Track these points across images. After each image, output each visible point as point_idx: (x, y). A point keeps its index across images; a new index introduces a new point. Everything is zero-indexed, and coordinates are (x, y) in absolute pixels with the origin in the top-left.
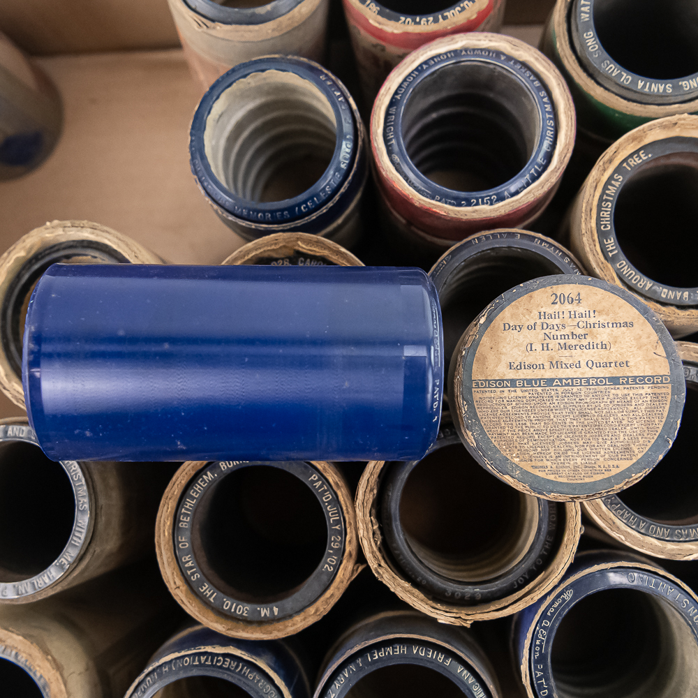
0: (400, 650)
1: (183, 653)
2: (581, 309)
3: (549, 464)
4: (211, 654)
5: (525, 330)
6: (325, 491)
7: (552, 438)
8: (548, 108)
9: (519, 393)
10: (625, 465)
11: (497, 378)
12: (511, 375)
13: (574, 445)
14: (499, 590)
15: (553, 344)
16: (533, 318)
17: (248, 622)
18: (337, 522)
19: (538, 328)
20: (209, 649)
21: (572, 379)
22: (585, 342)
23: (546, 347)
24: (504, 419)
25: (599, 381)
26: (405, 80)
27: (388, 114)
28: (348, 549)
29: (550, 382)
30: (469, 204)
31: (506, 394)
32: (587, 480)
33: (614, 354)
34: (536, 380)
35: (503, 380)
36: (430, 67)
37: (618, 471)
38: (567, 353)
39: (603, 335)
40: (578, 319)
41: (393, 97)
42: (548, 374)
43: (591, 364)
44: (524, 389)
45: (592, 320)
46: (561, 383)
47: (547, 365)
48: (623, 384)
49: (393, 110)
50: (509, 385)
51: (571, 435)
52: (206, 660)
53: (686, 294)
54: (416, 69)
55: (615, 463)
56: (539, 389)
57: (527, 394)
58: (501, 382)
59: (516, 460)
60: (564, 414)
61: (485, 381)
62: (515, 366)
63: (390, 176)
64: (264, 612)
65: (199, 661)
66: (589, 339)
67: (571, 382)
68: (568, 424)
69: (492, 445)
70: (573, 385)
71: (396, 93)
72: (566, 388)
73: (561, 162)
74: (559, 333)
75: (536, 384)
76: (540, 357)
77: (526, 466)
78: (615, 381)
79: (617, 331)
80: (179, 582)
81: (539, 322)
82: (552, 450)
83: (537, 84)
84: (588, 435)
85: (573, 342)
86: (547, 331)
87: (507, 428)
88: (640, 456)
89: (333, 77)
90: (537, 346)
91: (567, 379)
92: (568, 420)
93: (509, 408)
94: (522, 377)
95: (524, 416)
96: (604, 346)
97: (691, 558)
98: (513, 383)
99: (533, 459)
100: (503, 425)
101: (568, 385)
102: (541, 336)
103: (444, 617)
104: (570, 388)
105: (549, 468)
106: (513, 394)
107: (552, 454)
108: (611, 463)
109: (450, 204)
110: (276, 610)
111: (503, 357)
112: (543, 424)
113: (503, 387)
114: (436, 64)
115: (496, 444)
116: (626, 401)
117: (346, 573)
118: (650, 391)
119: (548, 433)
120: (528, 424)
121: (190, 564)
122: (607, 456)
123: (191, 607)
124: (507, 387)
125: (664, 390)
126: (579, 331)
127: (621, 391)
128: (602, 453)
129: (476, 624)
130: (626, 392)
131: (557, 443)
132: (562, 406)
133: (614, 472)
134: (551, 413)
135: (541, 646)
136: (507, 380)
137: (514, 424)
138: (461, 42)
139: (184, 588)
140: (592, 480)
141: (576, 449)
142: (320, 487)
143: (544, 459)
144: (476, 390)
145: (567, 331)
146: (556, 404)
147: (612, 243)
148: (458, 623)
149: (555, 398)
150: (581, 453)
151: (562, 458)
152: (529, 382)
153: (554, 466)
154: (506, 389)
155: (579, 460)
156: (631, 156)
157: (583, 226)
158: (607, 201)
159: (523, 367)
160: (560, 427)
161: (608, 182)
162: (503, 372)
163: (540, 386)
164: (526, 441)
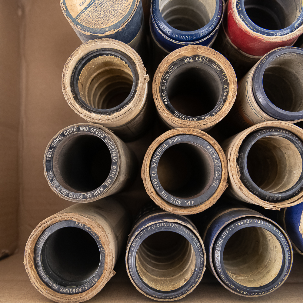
3: (113, 19)
7: (108, 12)
9: (89, 10)
11: (80, 12)
12: (83, 7)
13: (115, 8)
24: (92, 20)
31: (86, 13)
32: (126, 13)
34: (90, 2)
35: (82, 11)
37: (132, 3)
44: (89, 7)
50: (85, 10)
51: (112, 7)
55: (129, 2)
56: (93, 4)
57: (91, 8)
58: (82, 12)
59: (105, 26)
60: (105, 3)
61: (78, 15)
62: (82, 4)
68: (109, 5)
69: (95, 29)
75: (91, 3)
77: (109, 25)
82: (111, 15)
84: (116, 2)
87: (95, 21)
92: (108, 4)
93: (90, 16)
94: (86, 5)
95: (96, 14)
98: (85, 9)
99: (108, 22)
100: (93, 22)
105: (114, 20)
106: (88, 12)
107: (112, 16)
108: (128, 3)
111: (76, 5)
112: (103, 11)
113: (84, 12)
115: (96, 28)
119: (106, 12)
120: (99, 15)
122: (126, 2)
128: (124, 3)
131: (111, 12)
132: (103, 2)
133: (131, 4)
134: (102, 6)
136: (83, 10)
137: (95, 18)
141: (117, 9)
143: (111, 19)
144: (78, 19)
146: (101, 3)
149: (99, 2)
150: (119, 8)
151: (115, 14)
152: (89, 4)
153: (115, 18)
154: (85, 12)
155: (120, 11)
159: (84, 2)
160: (108, 8)
162: (80, 8)
163: (93, 3)
164: (102, 20)
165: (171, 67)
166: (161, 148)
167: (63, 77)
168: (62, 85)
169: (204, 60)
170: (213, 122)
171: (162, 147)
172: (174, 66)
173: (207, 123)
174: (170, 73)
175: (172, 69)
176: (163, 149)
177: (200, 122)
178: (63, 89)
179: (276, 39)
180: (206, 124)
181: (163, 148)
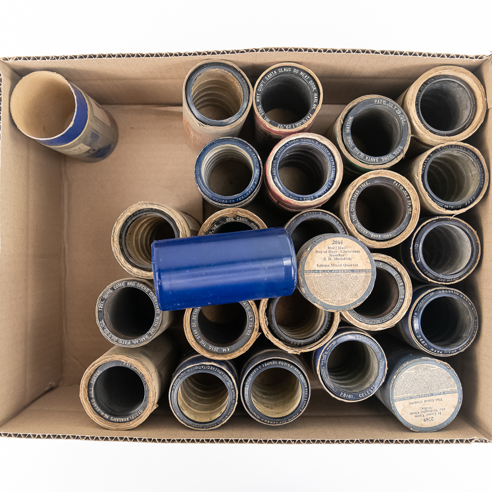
0: (274, 363)
1: (195, 365)
2: (342, 246)
3: (330, 299)
4: (205, 365)
5: (323, 253)
6: (247, 306)
7: (331, 291)
8: (333, 163)
9: (320, 275)
10: (355, 300)
12: (318, 268)
13: (338, 293)
14: (310, 341)
15: (332, 258)
16: (326, 249)
17: (218, 354)
18: (251, 318)
19: (328, 252)
20: (204, 363)
22: (343, 257)
23: (330, 259)
24: (315, 284)
25: (348, 271)
26: (279, 150)
27: (273, 163)
28: (255, 327)
29: (331, 271)
30: (303, 200)
31: (316, 275)
33: (353, 262)
34: (326, 270)
36: (289, 145)
37: (353, 302)
38: (337, 261)
39: (350, 255)
40: (341, 250)
41: (275, 156)
42: (330, 268)
43: (345, 265)
44: (322, 273)
45: (346, 250)
46: (335, 271)
47: (330, 265)
48: (356, 272)
49: (275, 162)
51: (337, 289)
52: (204, 367)
53: (380, 236)
54: (284, 145)
55: (352, 299)
56: (327, 274)
57: (323, 275)
58: (314, 271)
59: (319, 298)
60: (335, 282)
61: (309, 270)
62: (319, 265)
63: (274, 188)
64: (224, 350)
65: (201, 367)
66: (345, 256)
67: (338, 271)
68: (336, 286)
69: (311, 293)
71: (276, 155)
72: (336, 273)
73: (337, 185)
74: (335, 254)
76: (328, 262)
77: (322, 300)
78: (353, 271)
79: (354, 254)
80: (193, 339)
81: (328, 250)
82: (331, 295)
83: (329, 154)
84: (343, 290)
85: (339, 257)
86: (331, 253)
88: (360, 297)
89: (252, 147)
90: (327, 259)
92: (337, 284)
93: (317, 280)
94: (322, 269)
95: (322, 283)
96: (349, 259)
97: (376, 330)
98: (318, 271)
99: (325, 298)
100: (315, 286)
102: (329, 255)
103: (290, 351)
104: (338, 273)
105: (330, 301)
106: (318, 275)
108: (350, 299)
109: (296, 199)
110: (228, 349)
111: (315, 262)
112: (328, 286)
114: (292, 144)
116: (356, 278)
117: (255, 336)
118: (364, 275)
119: (330, 289)
120: (323, 286)
121: (196, 333)
122: (349, 297)
123: (197, 348)
124: (316, 273)
125: (369, 275)
126: (341, 254)
127: (355, 274)
129: (302, 353)
130: (356, 275)
131: (333, 292)
132: (335, 279)
133: (351, 302)
134: (331, 282)
135: (324, 361)
136: (316, 270)
137: (318, 285)
138: (301, 135)
139: (195, 341)
140: (344, 305)
142: (245, 305)
143: (328, 298)
144: (306, 274)
145: (337, 254)
146: (333, 279)
147: (354, 216)
148: (295, 353)
149: (332, 277)
150: (340, 296)
151: (334, 298)
152: (324, 271)
155: (340, 298)
156: (363, 183)
157: (344, 210)
158: (353, 200)
159: (322, 266)
160: (334, 287)
161: (354, 193)
162: (315, 267)
163: (327, 272)
164: (322, 291)
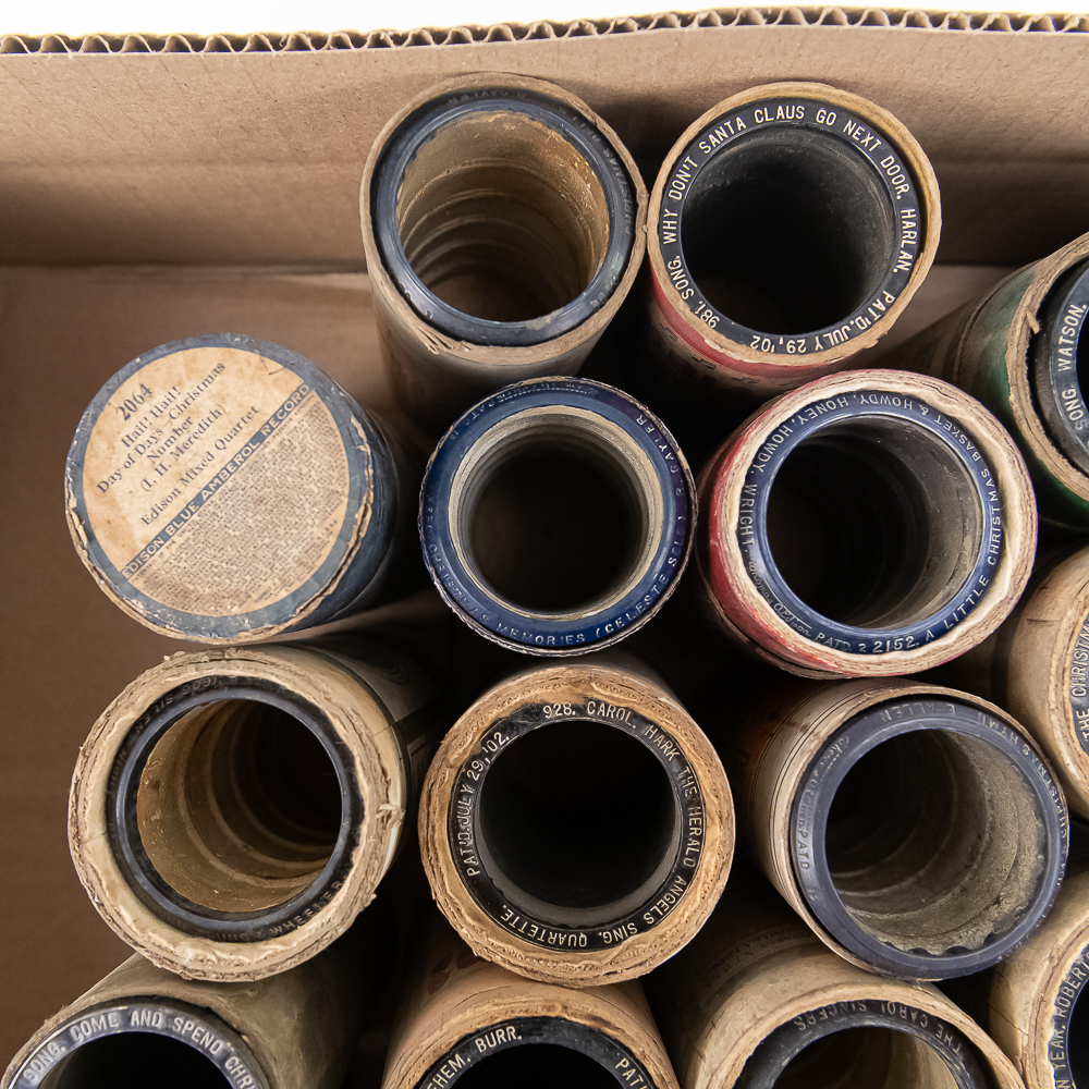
2: (159, 397)
3: (269, 583)
5: (125, 472)
7: (250, 554)
9: (179, 540)
10: (343, 509)
11: (143, 546)
12: (153, 530)
13: (277, 542)
15: (167, 459)
16: (123, 452)
19: (136, 457)
21: (217, 476)
22: (194, 428)
23: (161, 470)
24: (188, 580)
25: (245, 452)
29: (198, 501)
31: (167, 554)
32: (319, 563)
33: (234, 413)
34: (183, 512)
35: (152, 543)
37: (339, 525)
38: (187, 455)
39: (205, 403)
40: (166, 412)
42: (190, 493)
43: (222, 444)
44: (179, 532)
45: (180, 400)
46: (210, 490)
47: (180, 486)
48: (269, 434)
50: (162, 542)
51: (266, 533)
55: (330, 520)
56: (195, 517)
57: (187, 534)
58: (151, 547)
59: (236, 610)
60: (240, 518)
61: (134, 560)
62: (150, 517)
66: (196, 421)
67: (218, 481)
68: (253, 525)
69: (198, 619)
70: (223, 482)
72: (219, 490)
74: (161, 443)
75: (186, 515)
76: (164, 486)
77: (252, 606)
78: (258, 438)
79: (213, 387)
81: (131, 450)
82: (261, 567)
84: (282, 518)
85: (182, 439)
86: (148, 452)
87: (199, 587)
88: (347, 490)
90: (153, 477)
91: (212, 482)
92: (250, 521)
93: (182, 564)
94: (168, 521)
95: (204, 558)
96: (216, 414)
98: (164, 536)
99: (250, 593)
100: (192, 587)
101: (218, 486)
102: (147, 462)
104: (223, 487)
105: (273, 587)
106: (174, 547)
107: (265, 570)
108: (326, 525)
111: (129, 519)
112: (229, 549)
113: (158, 549)
115: (202, 613)
116: (286, 449)
118: (299, 417)
119: (243, 553)
120: (216, 563)
122: (317, 521)
124: (161, 545)
125: (311, 404)
126: (178, 423)
127: (272, 443)
128: (310, 522)
130: (278, 439)
131: (260, 554)
132: (232, 513)
133: (337, 530)
134: (226, 530)
136: (156, 539)
137: (202, 575)
140: (323, 559)
141: (282, 543)
143: (261, 583)
144: (133, 577)
145: (167, 433)
146: (225, 516)
149: (218, 512)
150: (290, 542)
151: (277, 565)
152: (178, 519)
153: (277, 581)
154: (163, 549)
155: (295, 551)
159: (158, 511)
160: (249, 536)
162: (143, 534)
163: (192, 514)
164: (228, 581)
165: (491, 737)
166: (445, 1070)
167: (72, 798)
168: (71, 830)
169: (615, 714)
170: (641, 964)
171: (449, 1067)
172: (503, 731)
173: (619, 969)
174: (487, 760)
175: (497, 742)
176: (449, 1074)
177: (593, 966)
178: (72, 843)
179: (879, 668)
180: (615, 972)
181: (453, 1071)
